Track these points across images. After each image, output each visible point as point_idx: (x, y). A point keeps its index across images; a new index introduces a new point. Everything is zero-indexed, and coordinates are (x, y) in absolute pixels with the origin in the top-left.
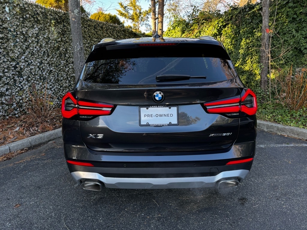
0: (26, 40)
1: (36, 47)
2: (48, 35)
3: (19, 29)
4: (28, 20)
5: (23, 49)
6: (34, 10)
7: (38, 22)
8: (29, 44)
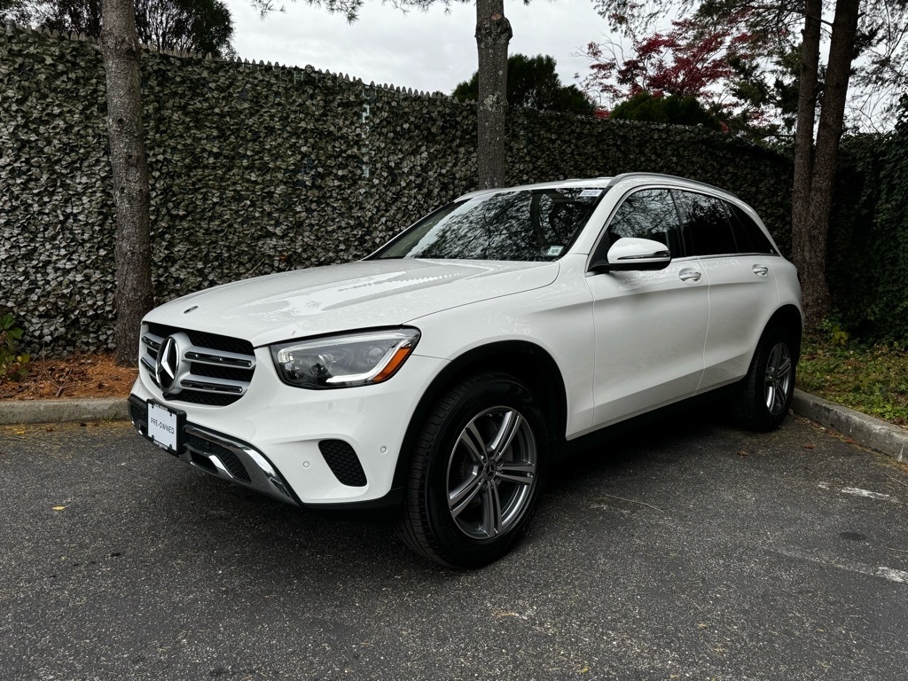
0: (394, 182)
1: (415, 198)
2: (452, 167)
3: (381, 158)
4: (407, 136)
5: (385, 202)
6: (425, 111)
7: (430, 139)
8: (401, 191)
